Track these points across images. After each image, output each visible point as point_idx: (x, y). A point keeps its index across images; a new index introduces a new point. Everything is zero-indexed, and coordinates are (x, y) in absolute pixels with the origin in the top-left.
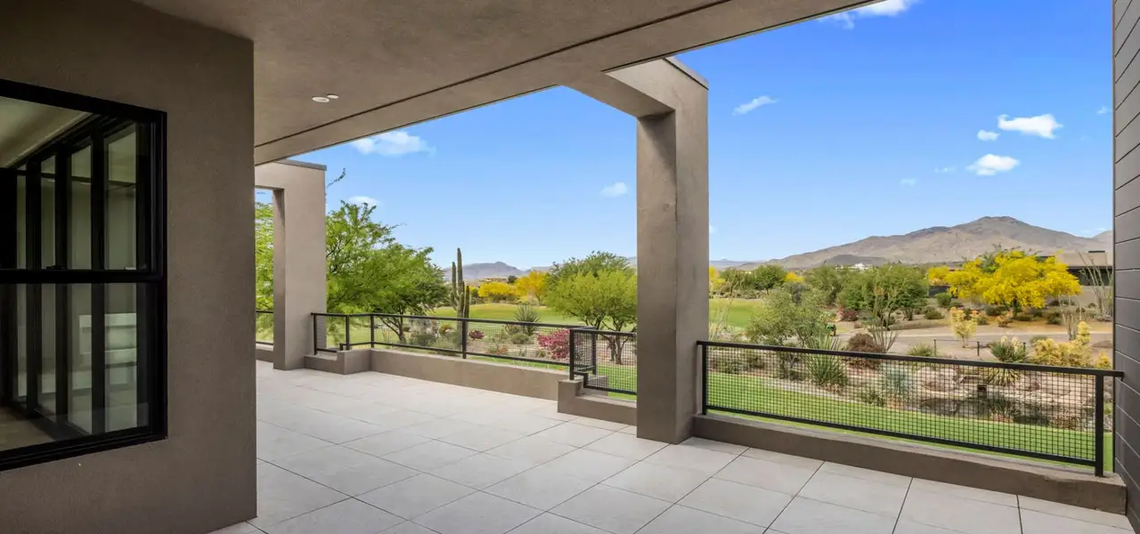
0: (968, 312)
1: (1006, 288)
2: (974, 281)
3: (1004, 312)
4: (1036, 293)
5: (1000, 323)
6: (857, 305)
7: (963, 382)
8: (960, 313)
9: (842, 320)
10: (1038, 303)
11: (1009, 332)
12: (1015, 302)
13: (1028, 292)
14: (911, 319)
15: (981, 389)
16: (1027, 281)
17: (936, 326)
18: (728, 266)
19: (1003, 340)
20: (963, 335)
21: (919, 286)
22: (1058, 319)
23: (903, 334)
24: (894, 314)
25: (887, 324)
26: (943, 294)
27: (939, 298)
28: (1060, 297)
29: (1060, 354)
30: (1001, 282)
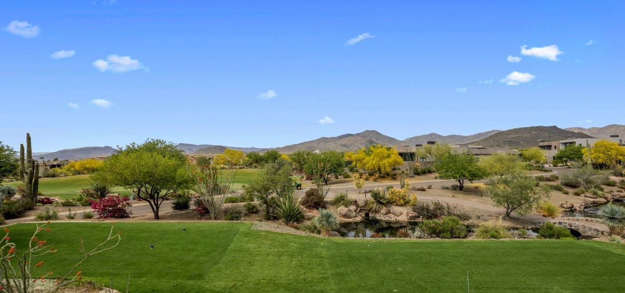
0: (361, 175)
1: (376, 162)
2: (363, 159)
3: (375, 174)
4: (387, 165)
5: (373, 179)
6: (312, 172)
7: (359, 212)
8: (357, 175)
9: (306, 179)
10: (388, 170)
11: (377, 184)
12: (379, 169)
13: (384, 164)
14: (337, 178)
15: (367, 215)
16: (384, 159)
17: (348, 181)
18: (251, 151)
19: (376, 190)
20: (359, 186)
21: (340, 162)
22: (395, 177)
23: (333, 187)
24: (330, 176)
25: (326, 182)
26: (351, 166)
27: (349, 167)
28: (397, 167)
29: (398, 195)
30: (373, 160)
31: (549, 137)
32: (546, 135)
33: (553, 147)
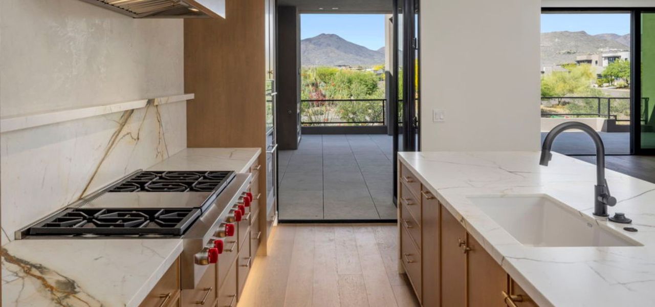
31: (577, 46)
32: (573, 43)
33: (594, 62)
